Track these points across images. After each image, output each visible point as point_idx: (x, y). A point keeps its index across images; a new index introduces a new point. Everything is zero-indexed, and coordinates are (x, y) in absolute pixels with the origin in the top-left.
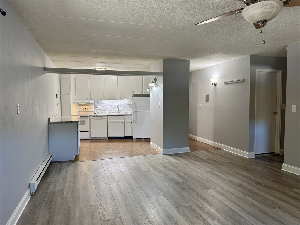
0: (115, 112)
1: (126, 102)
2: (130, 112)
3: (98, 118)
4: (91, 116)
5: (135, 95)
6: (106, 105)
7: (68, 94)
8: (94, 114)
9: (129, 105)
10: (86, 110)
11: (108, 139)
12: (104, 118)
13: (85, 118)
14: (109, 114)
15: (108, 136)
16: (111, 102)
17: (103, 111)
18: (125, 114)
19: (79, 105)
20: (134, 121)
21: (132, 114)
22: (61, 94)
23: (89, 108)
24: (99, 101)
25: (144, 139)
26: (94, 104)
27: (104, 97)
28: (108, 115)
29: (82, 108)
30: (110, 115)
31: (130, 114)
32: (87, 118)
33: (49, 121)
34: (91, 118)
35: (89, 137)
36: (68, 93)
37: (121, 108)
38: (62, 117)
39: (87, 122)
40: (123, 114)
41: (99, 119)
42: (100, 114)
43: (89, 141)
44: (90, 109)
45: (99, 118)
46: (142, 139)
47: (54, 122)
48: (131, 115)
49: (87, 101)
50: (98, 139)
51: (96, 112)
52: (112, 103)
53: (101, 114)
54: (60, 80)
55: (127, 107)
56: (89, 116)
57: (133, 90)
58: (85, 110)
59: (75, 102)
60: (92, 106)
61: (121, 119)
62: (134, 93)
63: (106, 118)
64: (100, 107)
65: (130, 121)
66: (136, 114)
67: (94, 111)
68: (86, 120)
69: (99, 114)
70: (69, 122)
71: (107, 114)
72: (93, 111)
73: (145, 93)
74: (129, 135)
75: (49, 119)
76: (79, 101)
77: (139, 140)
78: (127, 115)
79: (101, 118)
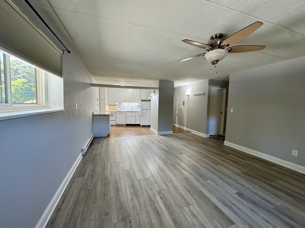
0: (130, 110)
1: (137, 104)
2: (139, 110)
3: (120, 113)
5: (142, 101)
6: (126, 105)
7: (104, 99)
9: (139, 106)
15: (126, 124)
17: (123, 109)
19: (110, 105)
20: (141, 115)
22: (100, 99)
24: (121, 104)
27: (124, 101)
32: (114, 113)
35: (115, 124)
37: (134, 108)
38: (100, 112)
39: (114, 115)
40: (135, 111)
43: (115, 126)
44: (116, 108)
47: (96, 115)
48: (139, 112)
49: (114, 103)
50: (120, 125)
51: (119, 110)
52: (129, 105)
54: (100, 91)
55: (137, 107)
56: (116, 112)
57: (141, 97)
58: (113, 108)
60: (117, 106)
61: (134, 114)
62: (141, 99)
63: (125, 113)
64: (122, 107)
65: (139, 115)
66: (142, 111)
69: (121, 111)
71: (126, 111)
74: (138, 123)
76: (110, 103)
77: (144, 126)
78: (138, 112)
79: (123, 113)
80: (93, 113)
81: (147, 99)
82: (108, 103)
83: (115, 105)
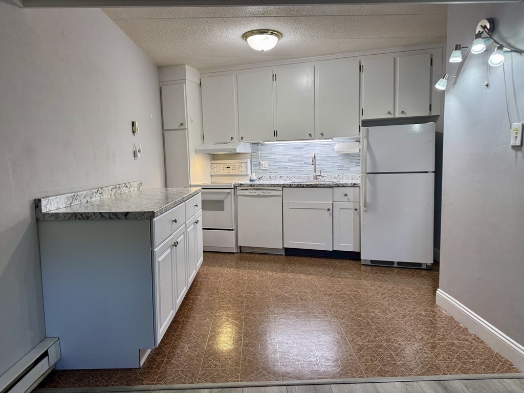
0: (306, 178)
1: (338, 145)
2: (352, 175)
3: (257, 193)
4: (238, 188)
5: (367, 123)
6: (282, 156)
7: (182, 127)
8: (249, 182)
9: (347, 156)
10: (231, 171)
11: (286, 255)
12: (273, 193)
13: (221, 194)
14: (289, 182)
15: (284, 247)
16: (294, 148)
17: (273, 175)
18: (335, 181)
19: (214, 157)
20: (365, 206)
21: (358, 182)
22: (165, 128)
23: (237, 165)
24: (263, 148)
25: (399, 263)
26: (249, 155)
27: (275, 134)
28: (284, 186)
29: (220, 166)
30: (290, 186)
31: (354, 182)
32: (229, 193)
33: (41, 210)
34: (239, 192)
35: (234, 246)
36: (181, 124)
37: (322, 166)
38: (168, 189)
39: (229, 204)
40: (327, 180)
41: (259, 196)
42: (265, 183)
43: (235, 257)
44: (239, 168)
45: (260, 192)
46: (392, 263)
47: (56, 215)
48: (354, 185)
49: (229, 146)
50: (257, 251)
51: (254, 177)
52: (296, 152)
53: (268, 182)
54: (160, 89)
55: (340, 162)
56: (235, 187)
57: (363, 107)
58: (226, 172)
59: (199, 148)
60: (245, 161)
61: (323, 199)
62: (364, 118)
63: (279, 193)
64: (265, 164)
65: (351, 205)
66: (373, 184)
67: (249, 172)
68: (226, 197)
69: (261, 182)
70: (115, 214)
71: (282, 182)
72: (245, 173)
73: (403, 116)
74: (347, 246)
75: (40, 200)
76: (211, 147)
77: (381, 266)
78: (344, 186)
79: (266, 193)
80: (37, 204)
81: (397, 116)
82: (201, 148)
83: (234, 155)
